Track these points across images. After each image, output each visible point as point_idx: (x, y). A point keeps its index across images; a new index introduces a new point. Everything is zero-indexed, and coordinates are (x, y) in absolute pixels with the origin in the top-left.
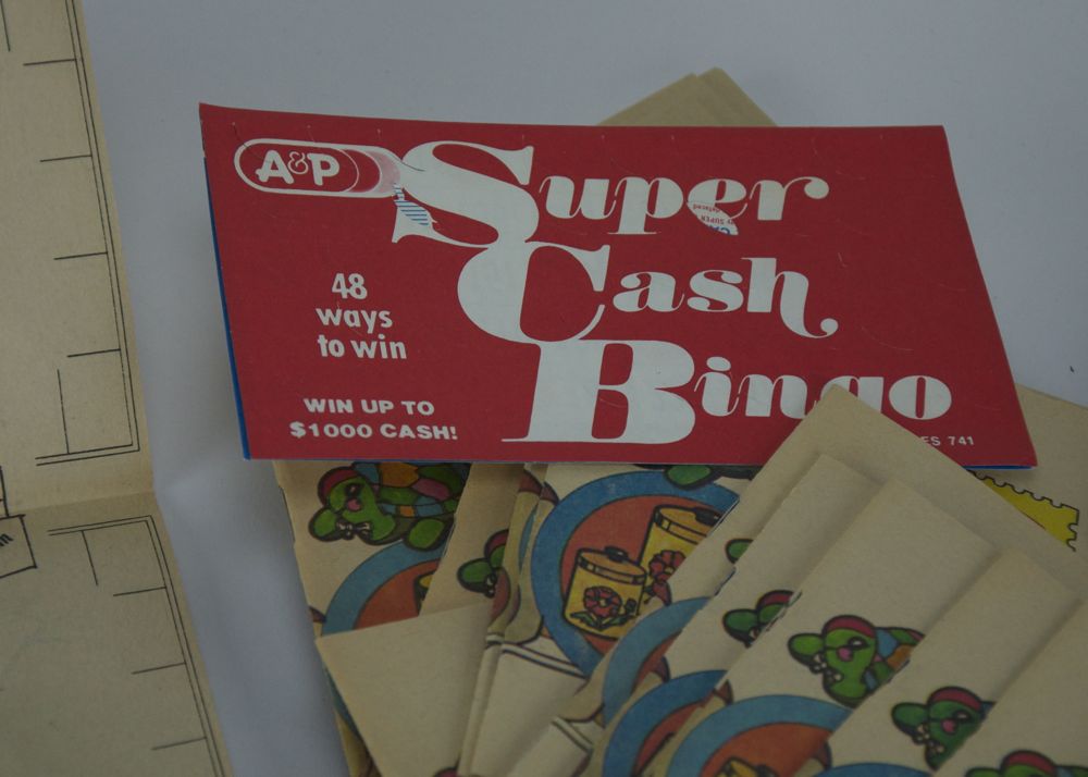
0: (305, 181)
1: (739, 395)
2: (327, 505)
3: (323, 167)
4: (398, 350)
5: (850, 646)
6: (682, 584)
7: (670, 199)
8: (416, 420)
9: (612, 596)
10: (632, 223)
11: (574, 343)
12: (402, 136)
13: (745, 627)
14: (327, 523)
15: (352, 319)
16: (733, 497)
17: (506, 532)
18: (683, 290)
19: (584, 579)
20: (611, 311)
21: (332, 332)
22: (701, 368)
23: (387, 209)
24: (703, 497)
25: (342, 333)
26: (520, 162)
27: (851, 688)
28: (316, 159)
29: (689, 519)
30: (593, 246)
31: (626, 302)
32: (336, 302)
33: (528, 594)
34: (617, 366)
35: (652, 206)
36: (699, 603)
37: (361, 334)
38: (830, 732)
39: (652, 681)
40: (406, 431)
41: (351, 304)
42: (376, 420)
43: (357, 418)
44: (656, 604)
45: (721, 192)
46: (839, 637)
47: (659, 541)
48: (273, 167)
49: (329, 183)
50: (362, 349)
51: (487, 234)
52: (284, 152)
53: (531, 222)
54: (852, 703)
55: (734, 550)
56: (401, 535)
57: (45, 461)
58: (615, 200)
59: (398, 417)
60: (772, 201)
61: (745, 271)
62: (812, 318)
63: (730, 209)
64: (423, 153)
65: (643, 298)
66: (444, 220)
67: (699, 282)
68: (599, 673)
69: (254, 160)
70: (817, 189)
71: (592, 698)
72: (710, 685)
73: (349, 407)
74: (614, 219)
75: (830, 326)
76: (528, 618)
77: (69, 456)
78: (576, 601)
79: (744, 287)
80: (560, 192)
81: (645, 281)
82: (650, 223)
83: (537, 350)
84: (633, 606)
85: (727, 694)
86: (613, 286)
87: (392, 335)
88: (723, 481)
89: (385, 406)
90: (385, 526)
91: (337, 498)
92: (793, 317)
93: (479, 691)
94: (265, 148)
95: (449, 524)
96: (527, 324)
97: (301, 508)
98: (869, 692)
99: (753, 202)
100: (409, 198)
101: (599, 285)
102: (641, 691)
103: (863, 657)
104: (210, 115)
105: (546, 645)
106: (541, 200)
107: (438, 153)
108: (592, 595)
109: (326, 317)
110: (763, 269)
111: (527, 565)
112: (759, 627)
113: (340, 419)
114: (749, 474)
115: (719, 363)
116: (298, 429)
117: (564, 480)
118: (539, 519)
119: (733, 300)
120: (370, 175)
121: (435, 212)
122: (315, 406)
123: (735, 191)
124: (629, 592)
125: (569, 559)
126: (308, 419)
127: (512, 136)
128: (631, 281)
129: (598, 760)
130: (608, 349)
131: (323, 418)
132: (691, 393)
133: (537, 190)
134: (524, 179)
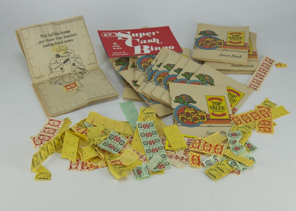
0: (109, 36)
1: (154, 49)
2: (117, 63)
3: (110, 34)
4: (121, 48)
5: (169, 66)
6: (152, 64)
7: (144, 34)
8: (124, 53)
9: (146, 66)
10: (141, 36)
11: (138, 46)
12: (117, 31)
13: (159, 66)
14: (117, 64)
15: (116, 46)
16: (155, 57)
17: (134, 63)
18: (147, 41)
19: (143, 65)
20: (140, 43)
21: (114, 47)
22: (150, 47)
23: (117, 37)
24: (153, 57)
25: (115, 47)
26: (129, 33)
27: (170, 69)
28: (109, 34)
29: (152, 59)
30: (138, 39)
31: (142, 43)
32: (114, 45)
33: (138, 66)
34: (142, 48)
35: (142, 35)
36: (154, 65)
37: (117, 47)
38: (169, 72)
39: (151, 71)
40: (123, 54)
41: (115, 45)
42: (120, 54)
43: (118, 54)
44: (150, 65)
45: (149, 33)
46: (168, 65)
47: (149, 61)
48: (105, 35)
49: (111, 36)
50: (117, 49)
51: (127, 39)
52: (106, 34)
53: (131, 37)
54: (170, 70)
55: (156, 61)
56: (124, 64)
57: (88, 65)
58: (139, 35)
59: (122, 53)
60: (154, 34)
61: (153, 39)
62: (160, 42)
63: (150, 35)
64: (119, 33)
65: (143, 42)
66: (123, 38)
67: (148, 40)
68: (146, 71)
69: (103, 34)
70: (158, 32)
71: (146, 73)
72: (156, 71)
73: (117, 53)
74: (139, 36)
75: (162, 43)
76: (138, 68)
77: (91, 64)
78: (142, 66)
79: (153, 40)
80: (133, 35)
81: (143, 41)
82: (142, 36)
83: (134, 47)
84: (148, 66)
85: (158, 71)
86: (140, 41)
87: (120, 47)
88: (154, 56)
89: (121, 53)
90: (123, 64)
91: (117, 62)
92: (158, 42)
93: (135, 74)
94: (104, 34)
95: (129, 63)
96: (133, 45)
97: (114, 64)
98: (171, 69)
99: (152, 34)
100: (119, 36)
101: (139, 41)
102: (150, 72)
103: (170, 67)
104: (98, 31)
105: (140, 70)
106: (132, 35)
107: (121, 32)
108: (144, 66)
109: (113, 46)
110: (154, 39)
111: (137, 64)
112: (160, 66)
113: (117, 54)
114: (156, 55)
115: (152, 47)
116: (113, 55)
117: (139, 57)
118: (137, 60)
119: (152, 42)
120: (115, 35)
121: (122, 37)
122: (114, 53)
123: (150, 33)
124: (147, 65)
125: (141, 63)
126: (114, 54)
127: (128, 31)
128: (142, 41)
129: (147, 77)
130: (141, 47)
131: (115, 54)
132: (150, 49)
133: (131, 35)
134: (130, 34)
